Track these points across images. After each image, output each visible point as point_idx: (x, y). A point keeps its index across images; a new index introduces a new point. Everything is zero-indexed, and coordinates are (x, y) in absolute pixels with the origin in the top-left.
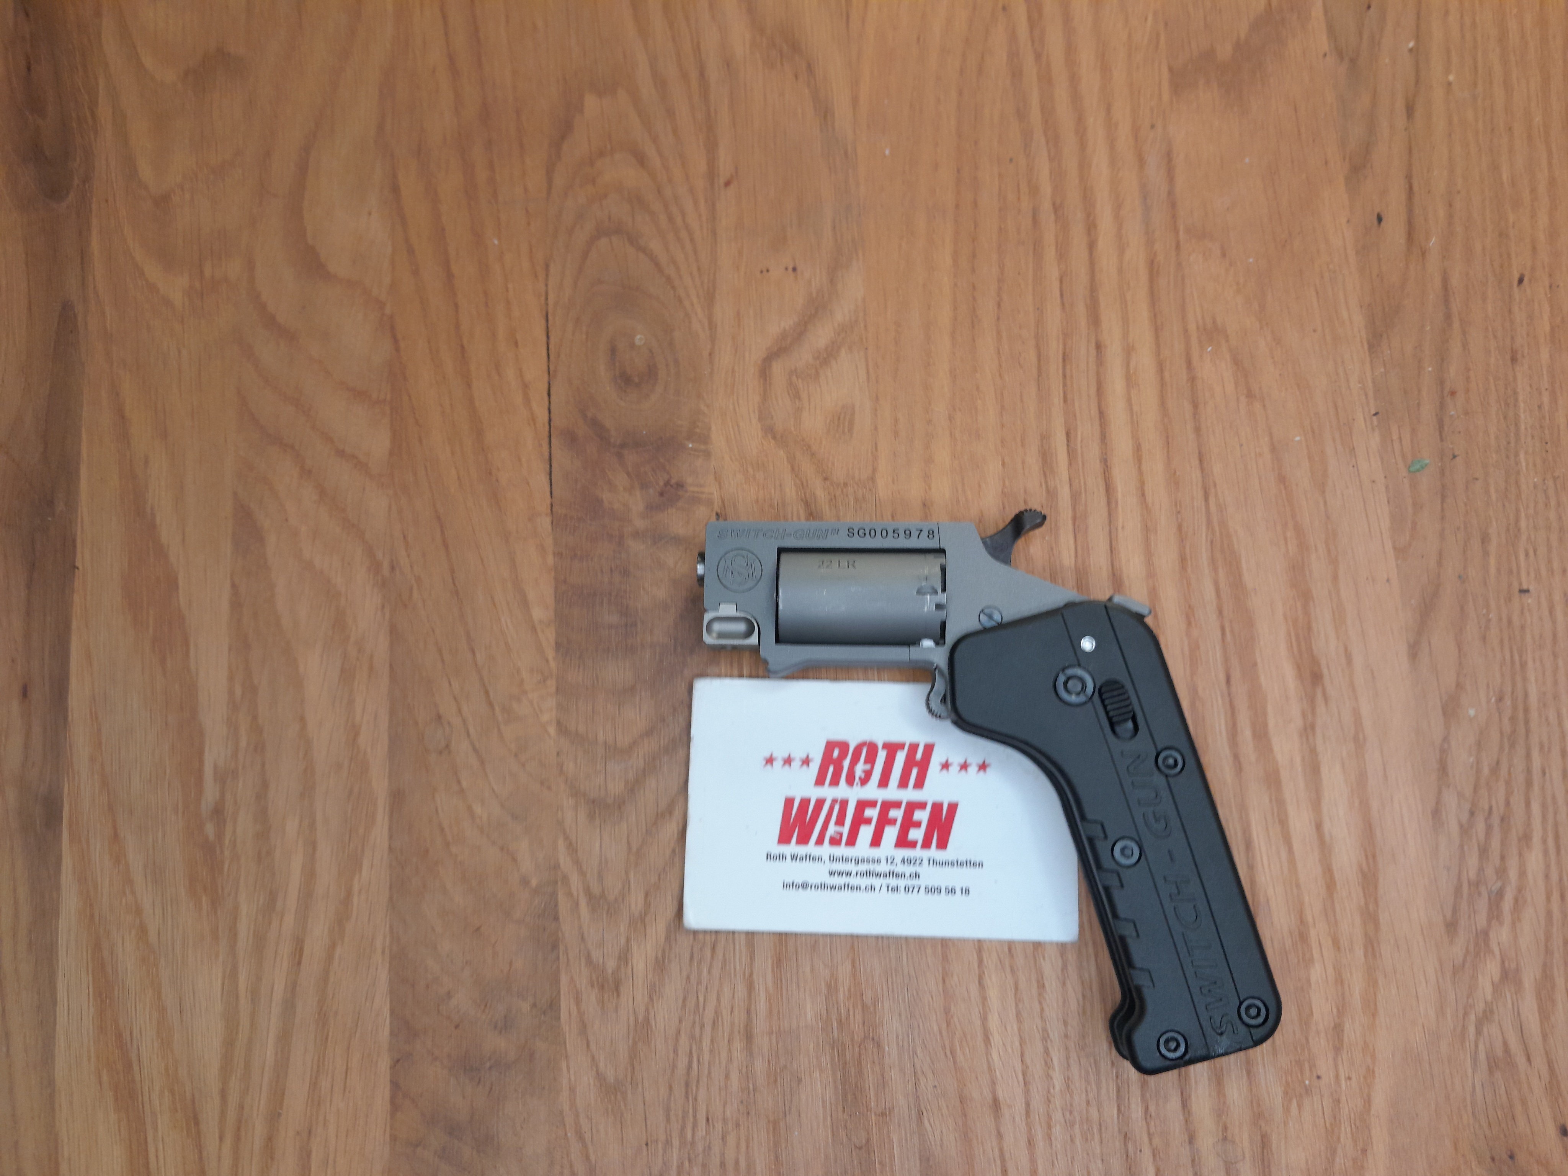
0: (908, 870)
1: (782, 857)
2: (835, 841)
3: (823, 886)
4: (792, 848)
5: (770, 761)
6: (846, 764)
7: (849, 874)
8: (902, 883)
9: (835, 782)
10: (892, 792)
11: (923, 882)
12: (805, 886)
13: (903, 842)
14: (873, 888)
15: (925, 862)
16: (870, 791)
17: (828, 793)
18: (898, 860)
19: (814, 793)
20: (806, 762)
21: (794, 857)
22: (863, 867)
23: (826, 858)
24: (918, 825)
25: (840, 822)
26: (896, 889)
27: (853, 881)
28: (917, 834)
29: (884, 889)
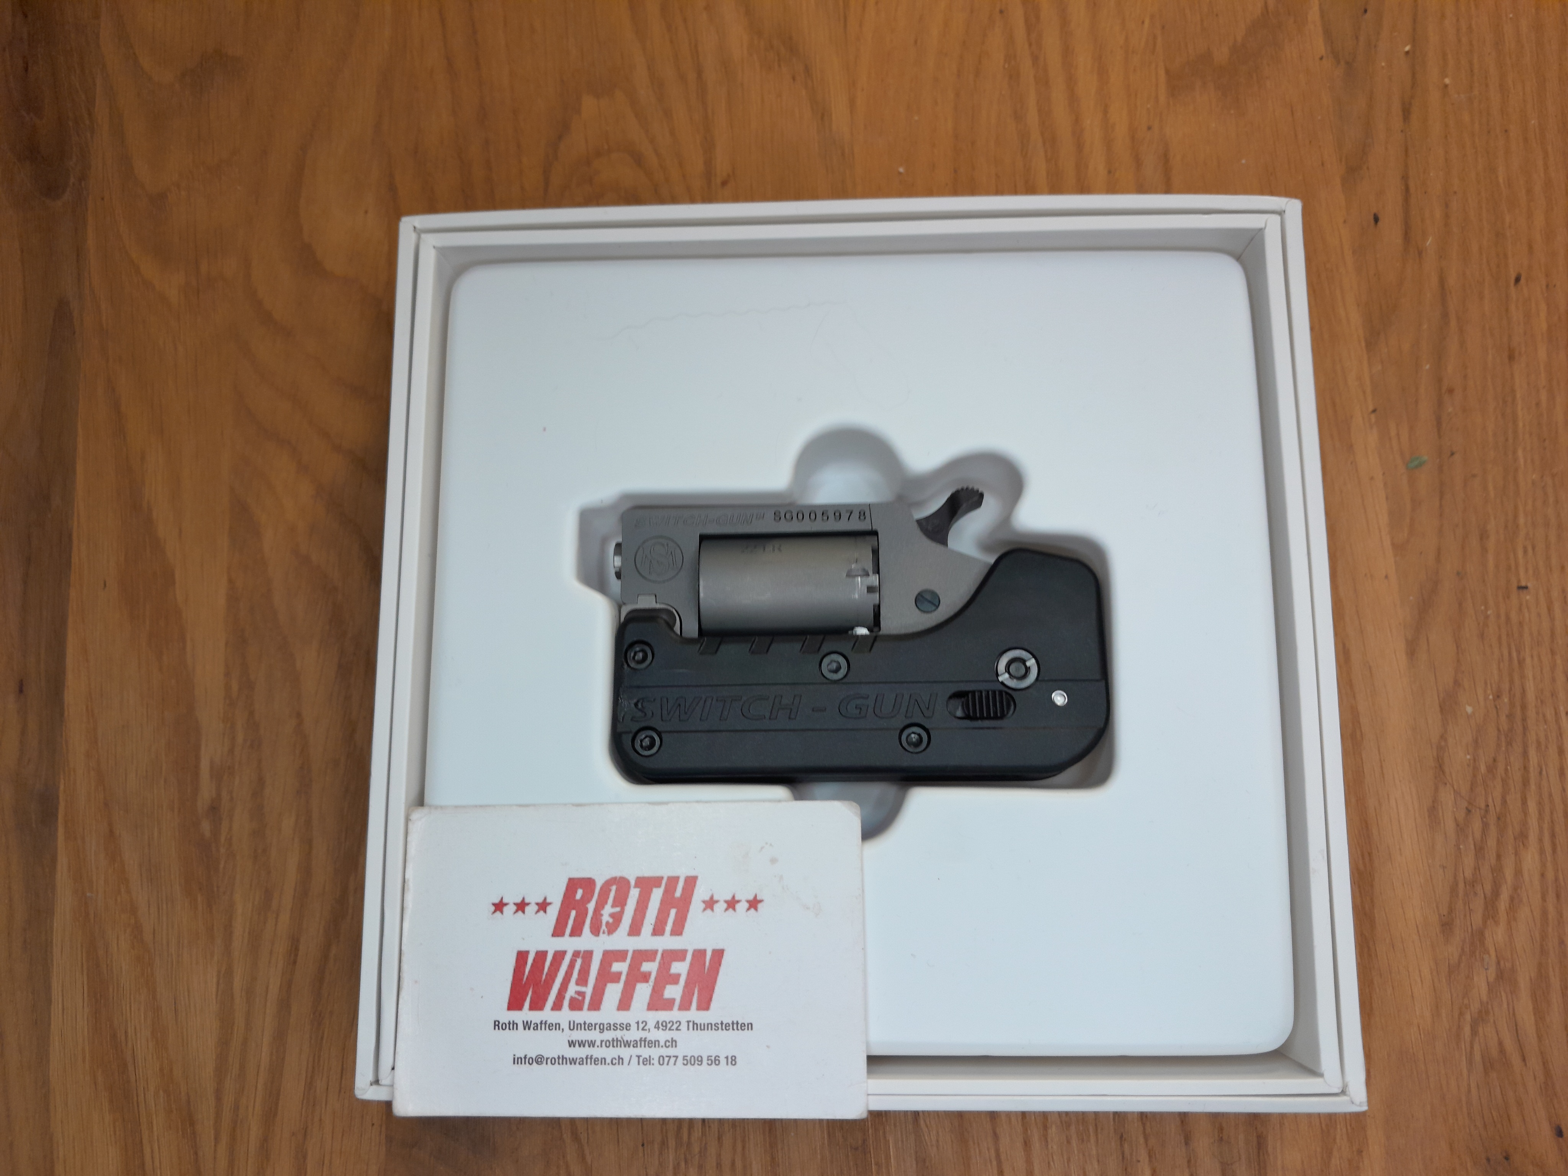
0: (662, 1036)
1: (513, 1025)
2: (575, 1005)
3: (562, 1060)
4: (525, 1014)
5: (499, 907)
6: (591, 906)
7: (592, 1044)
8: (654, 1053)
9: (577, 931)
10: (646, 941)
11: (680, 1051)
12: (539, 1060)
13: (657, 1003)
14: (620, 1060)
15: (684, 1026)
16: (621, 940)
17: (568, 944)
18: (651, 1025)
19: (552, 945)
20: (543, 906)
21: (527, 1025)
22: (609, 1035)
23: (565, 1025)
24: (675, 979)
25: (583, 980)
26: (647, 1061)
27: (597, 1052)
28: (673, 992)
29: (635, 1060)
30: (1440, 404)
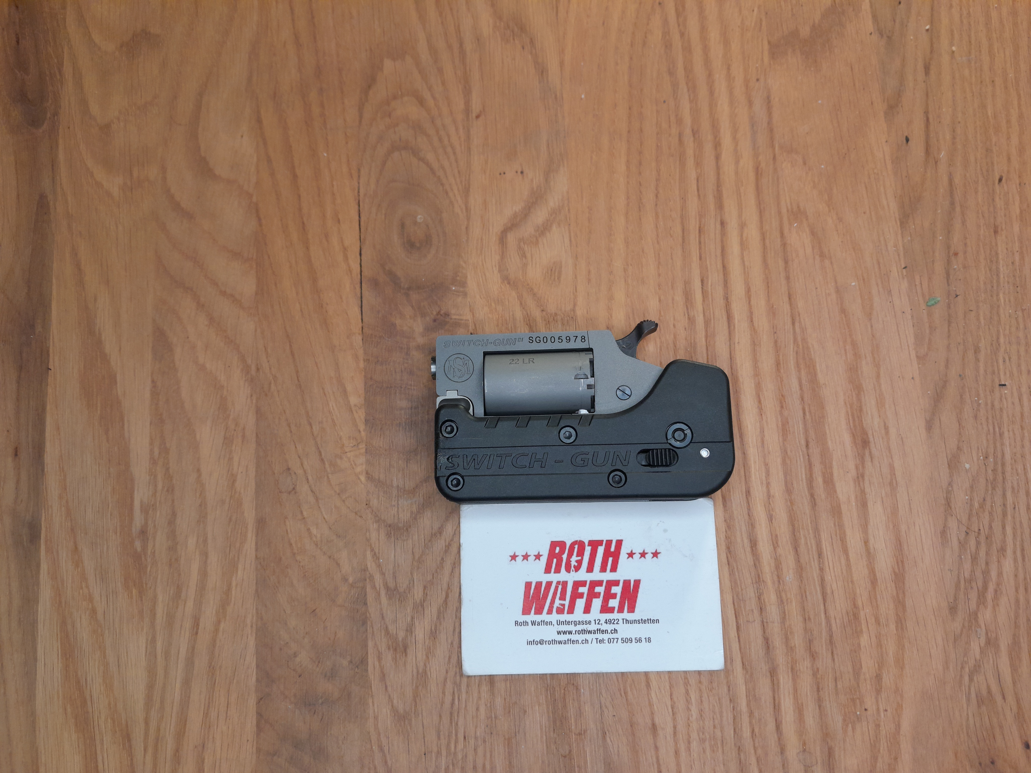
0: (610, 627)
1: (526, 623)
2: (560, 611)
3: (554, 642)
4: (532, 617)
5: (514, 557)
6: (565, 556)
7: (570, 633)
8: (606, 637)
9: (558, 571)
10: (597, 575)
11: (619, 635)
12: (541, 642)
13: (605, 609)
14: (587, 641)
15: (621, 621)
16: (582, 575)
17: (554, 577)
18: (602, 622)
19: (545, 578)
20: (538, 557)
21: (533, 623)
22: (580, 627)
23: (554, 622)
24: (614, 596)
25: (563, 598)
26: (602, 641)
27: (574, 637)
28: (614, 603)
29: (595, 641)
30: (949, 262)
